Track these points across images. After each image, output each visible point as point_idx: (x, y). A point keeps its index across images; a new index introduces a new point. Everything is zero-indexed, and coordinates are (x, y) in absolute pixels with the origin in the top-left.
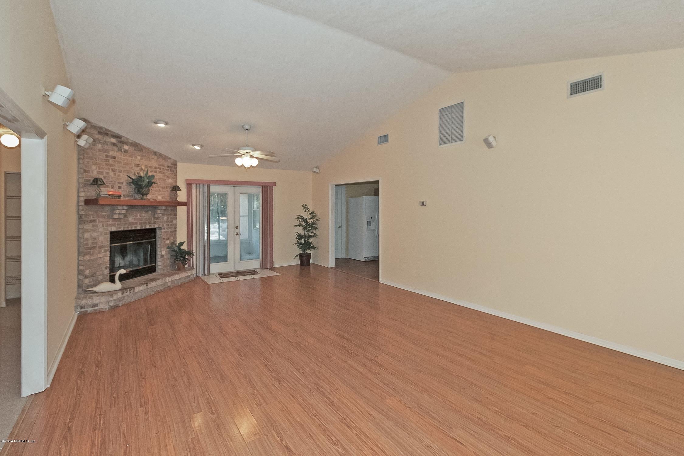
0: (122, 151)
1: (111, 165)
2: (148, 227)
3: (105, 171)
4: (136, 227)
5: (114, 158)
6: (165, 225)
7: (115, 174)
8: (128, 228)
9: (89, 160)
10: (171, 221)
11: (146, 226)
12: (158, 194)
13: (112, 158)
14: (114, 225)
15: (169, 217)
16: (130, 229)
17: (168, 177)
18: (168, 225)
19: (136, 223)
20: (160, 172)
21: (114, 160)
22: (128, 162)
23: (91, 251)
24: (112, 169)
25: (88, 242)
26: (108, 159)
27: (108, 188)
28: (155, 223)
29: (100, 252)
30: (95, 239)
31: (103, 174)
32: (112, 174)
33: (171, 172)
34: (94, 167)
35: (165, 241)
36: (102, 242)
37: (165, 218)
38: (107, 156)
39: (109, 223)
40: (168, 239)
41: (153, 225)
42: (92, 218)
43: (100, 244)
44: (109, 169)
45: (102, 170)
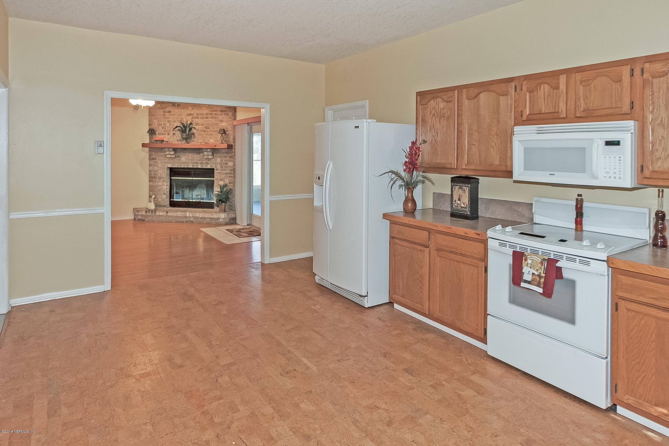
0: (175, 106)
1: (167, 118)
2: (199, 167)
3: (162, 123)
4: (188, 166)
5: (170, 112)
6: (219, 167)
7: (170, 125)
8: (181, 166)
9: (152, 117)
10: (226, 164)
11: (198, 166)
12: (211, 138)
13: (167, 112)
14: (170, 163)
15: (224, 159)
16: (183, 167)
17: (222, 121)
18: (222, 167)
19: (188, 163)
20: (212, 118)
21: (169, 113)
22: (181, 113)
23: (154, 179)
24: (168, 121)
25: (151, 173)
26: (166, 113)
27: (165, 135)
28: (207, 163)
29: (160, 182)
30: (156, 171)
31: (161, 125)
32: (168, 124)
33: (225, 116)
34: (155, 121)
35: (218, 181)
36: (161, 175)
37: (219, 160)
38: (164, 112)
39: (166, 161)
40: (222, 180)
41: (205, 166)
42: (154, 157)
43: (159, 175)
44: (165, 121)
45: (160, 123)
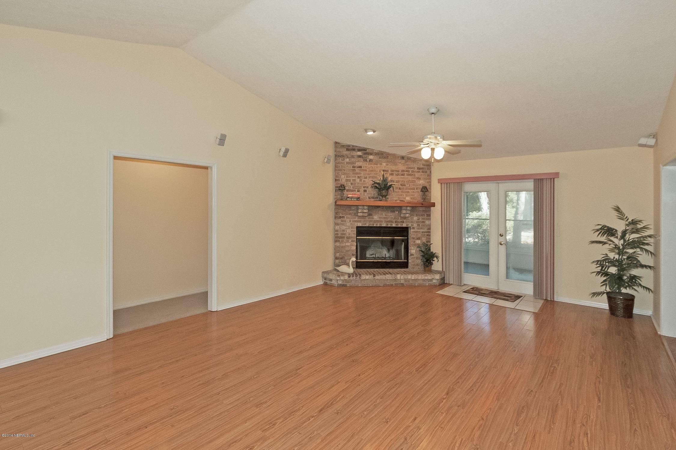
0: (367, 161)
1: (357, 173)
2: (394, 225)
3: (351, 179)
4: (380, 224)
5: (360, 167)
6: (415, 225)
7: (361, 180)
8: (373, 224)
9: (339, 172)
10: (423, 222)
11: (392, 224)
12: (407, 196)
13: (358, 168)
14: (360, 222)
15: (421, 217)
16: (375, 225)
17: (419, 179)
18: (418, 225)
19: (381, 221)
20: (408, 175)
21: (360, 169)
22: (373, 169)
23: (341, 240)
24: (358, 177)
25: (338, 233)
26: (355, 169)
27: (355, 192)
28: (403, 222)
29: (348, 242)
30: (343, 231)
31: (350, 181)
32: (358, 180)
33: (422, 174)
34: (343, 176)
35: (414, 240)
36: (349, 234)
37: (415, 218)
38: (354, 167)
39: (355, 219)
40: (418, 239)
41: (401, 224)
42: (341, 215)
43: (348, 235)
44: (355, 177)
45: (349, 178)
